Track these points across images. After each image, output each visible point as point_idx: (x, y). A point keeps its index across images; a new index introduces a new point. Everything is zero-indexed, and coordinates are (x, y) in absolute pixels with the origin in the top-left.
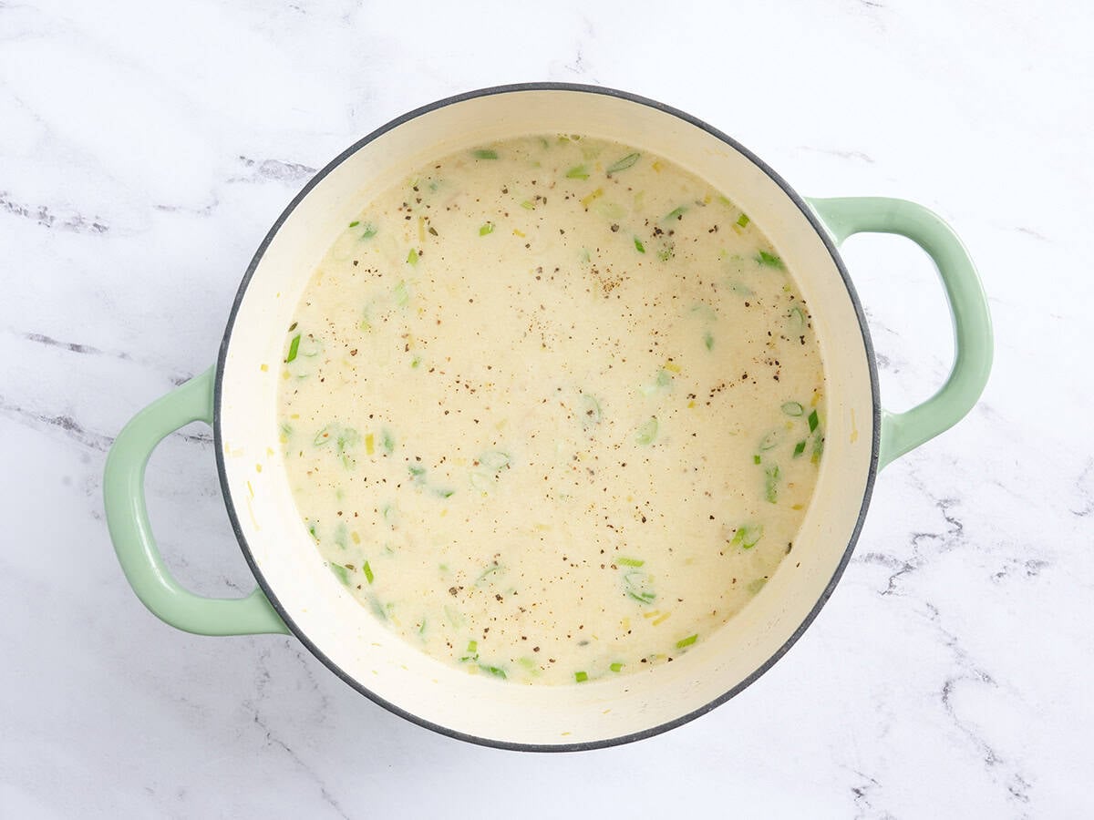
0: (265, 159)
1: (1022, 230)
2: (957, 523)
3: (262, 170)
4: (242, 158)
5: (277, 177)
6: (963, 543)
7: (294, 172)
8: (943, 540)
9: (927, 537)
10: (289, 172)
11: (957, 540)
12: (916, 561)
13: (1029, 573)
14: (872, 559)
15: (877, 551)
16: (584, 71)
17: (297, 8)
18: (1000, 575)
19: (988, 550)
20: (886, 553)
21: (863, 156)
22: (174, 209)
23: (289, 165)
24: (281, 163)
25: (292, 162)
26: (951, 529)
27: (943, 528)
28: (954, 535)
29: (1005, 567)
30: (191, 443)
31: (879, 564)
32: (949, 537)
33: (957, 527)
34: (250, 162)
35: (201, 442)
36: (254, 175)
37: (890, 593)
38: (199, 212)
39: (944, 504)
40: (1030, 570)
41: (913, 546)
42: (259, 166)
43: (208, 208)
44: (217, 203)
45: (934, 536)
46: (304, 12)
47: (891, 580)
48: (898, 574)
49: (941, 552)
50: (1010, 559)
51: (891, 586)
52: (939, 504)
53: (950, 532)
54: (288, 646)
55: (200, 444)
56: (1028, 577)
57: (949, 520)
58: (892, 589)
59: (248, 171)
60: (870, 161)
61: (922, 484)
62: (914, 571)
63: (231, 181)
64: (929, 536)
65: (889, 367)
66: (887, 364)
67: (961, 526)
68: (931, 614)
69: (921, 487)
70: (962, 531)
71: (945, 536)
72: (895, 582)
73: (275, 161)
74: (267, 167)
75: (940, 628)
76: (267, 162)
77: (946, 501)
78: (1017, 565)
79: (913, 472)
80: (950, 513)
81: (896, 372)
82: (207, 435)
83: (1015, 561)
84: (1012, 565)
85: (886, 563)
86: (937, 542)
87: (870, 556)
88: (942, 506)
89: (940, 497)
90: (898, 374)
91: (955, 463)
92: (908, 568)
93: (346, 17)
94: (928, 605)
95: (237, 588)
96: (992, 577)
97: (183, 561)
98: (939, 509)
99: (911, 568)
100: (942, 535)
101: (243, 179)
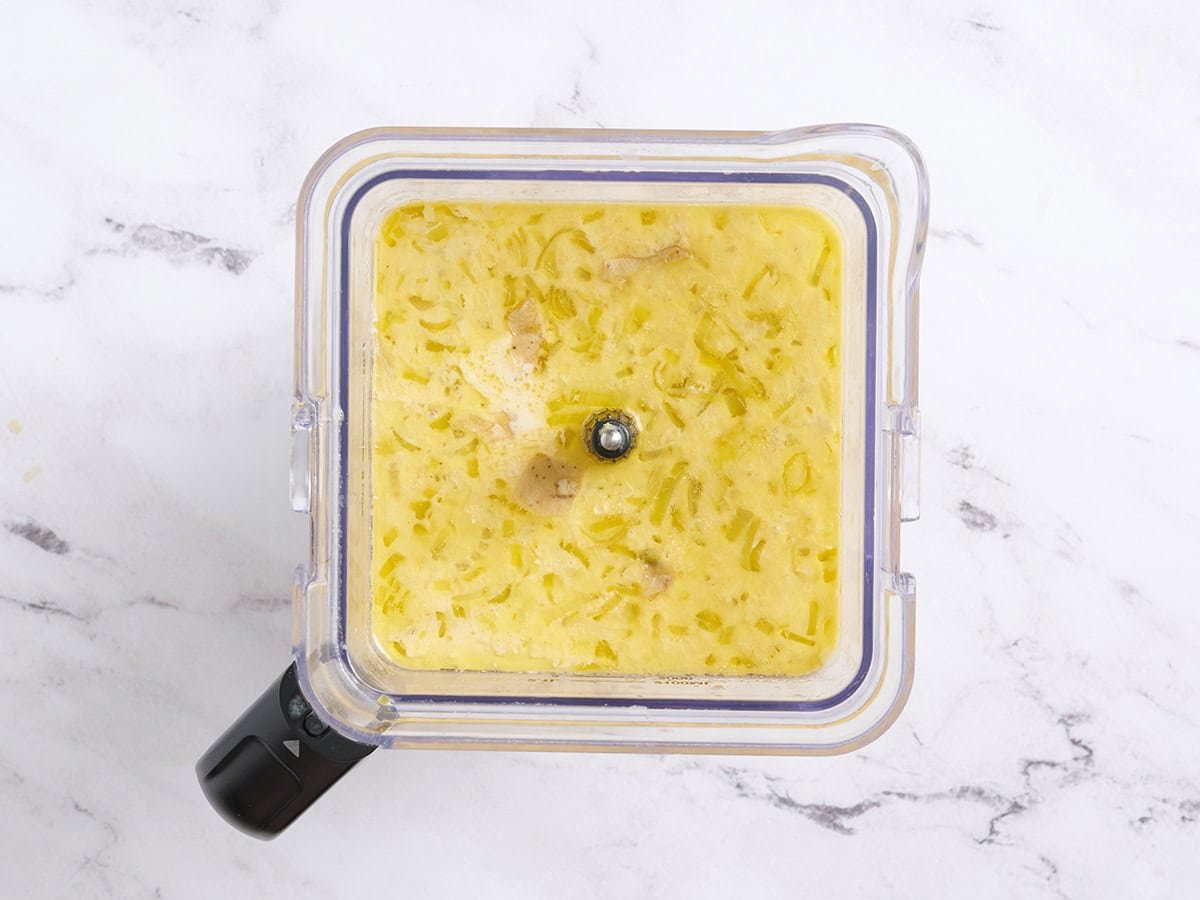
0: (140, 223)
1: (1184, 343)
2: (1085, 747)
3: (136, 238)
4: (109, 221)
5: (156, 249)
6: (1094, 775)
7: (179, 243)
8: (1065, 769)
9: (1043, 766)
10: (172, 242)
11: (1086, 770)
12: (1027, 798)
13: (1183, 818)
14: (968, 795)
15: (975, 782)
16: (583, 110)
17: (188, 15)
18: (1143, 820)
19: (1128, 786)
20: (986, 787)
21: (967, 237)
22: (13, 289)
23: (173, 233)
24: (161, 230)
25: (178, 228)
26: (1077, 755)
27: (1065, 753)
28: (1081, 764)
29: (1150, 810)
30: (31, 614)
31: (977, 801)
32: (1073, 766)
33: (1086, 753)
34: (119, 227)
35: (45, 611)
36: (124, 244)
37: (990, 841)
38: (47, 294)
39: (1067, 720)
40: (1186, 814)
41: (1024, 778)
42: (132, 233)
43: (61, 288)
44: (72, 282)
45: (1053, 765)
46: (198, 20)
47: (992, 823)
48: (1003, 815)
49: (1062, 787)
50: (1157, 799)
51: (992, 831)
52: (1062, 721)
53: (1076, 759)
54: (159, 896)
55: (42, 615)
56: (1181, 823)
57: (1075, 742)
58: (993, 837)
59: (117, 240)
60: (977, 244)
61: (1038, 692)
62: (1024, 813)
63: (93, 252)
64: (1048, 764)
65: (996, 529)
66: (994, 525)
67: (1091, 752)
68: (1048, 872)
69: (1037, 696)
70: (1093, 758)
71: (1068, 765)
72: (998, 826)
73: (154, 226)
74: (144, 233)
75: (1059, 892)
76: (143, 226)
77: (1071, 717)
78: (1167, 807)
79: (1027, 675)
80: (1077, 732)
81: (1006, 536)
82: (53, 603)
83: (1164, 801)
84: (1161, 806)
85: (987, 800)
86: (1057, 773)
87: (964, 791)
88: (1065, 723)
89: (1063, 709)
90: (1009, 538)
91: (1084, 664)
92: (1016, 807)
93: (256, 29)
94: (1043, 859)
95: (91, 815)
96: (1132, 823)
97: (16, 775)
98: (1062, 727)
99: (1021, 807)
100: (1064, 763)
101: (109, 251)
